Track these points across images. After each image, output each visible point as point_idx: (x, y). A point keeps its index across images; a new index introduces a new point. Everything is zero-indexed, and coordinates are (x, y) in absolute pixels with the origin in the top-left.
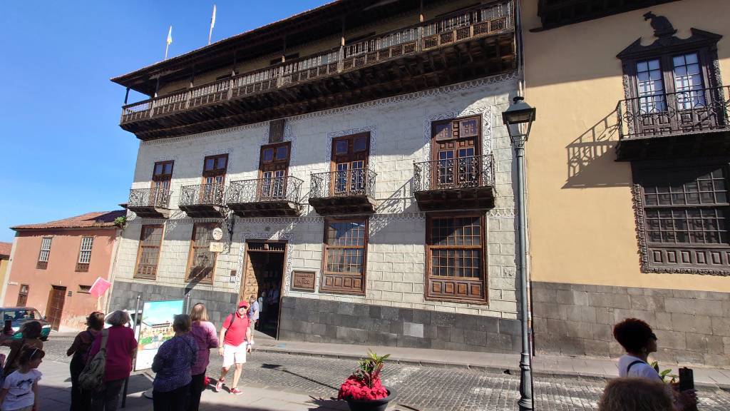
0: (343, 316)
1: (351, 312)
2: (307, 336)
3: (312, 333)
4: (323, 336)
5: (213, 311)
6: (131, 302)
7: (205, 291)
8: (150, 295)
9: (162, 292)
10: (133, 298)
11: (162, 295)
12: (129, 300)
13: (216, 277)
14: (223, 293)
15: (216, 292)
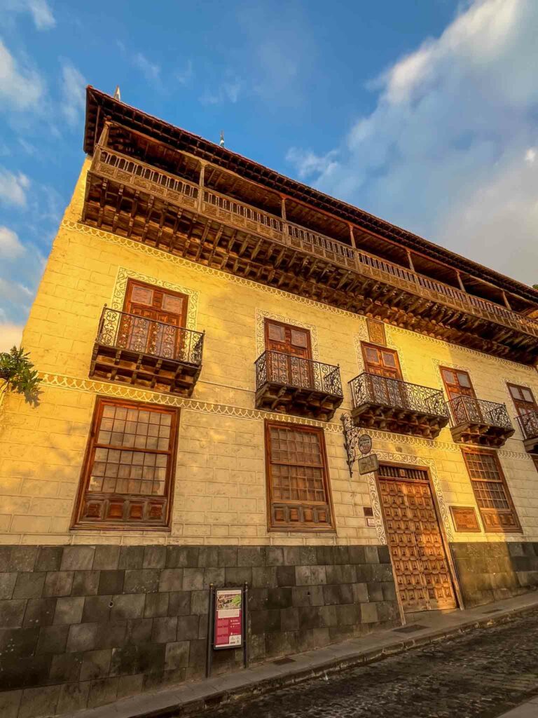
1: (521, 552)
5: (349, 584)
6: (62, 606)
7: (323, 547)
8: (159, 573)
9: (202, 560)
10: (78, 591)
11: (205, 570)
12: (54, 599)
13: (338, 521)
14: (362, 547)
15: (347, 548)
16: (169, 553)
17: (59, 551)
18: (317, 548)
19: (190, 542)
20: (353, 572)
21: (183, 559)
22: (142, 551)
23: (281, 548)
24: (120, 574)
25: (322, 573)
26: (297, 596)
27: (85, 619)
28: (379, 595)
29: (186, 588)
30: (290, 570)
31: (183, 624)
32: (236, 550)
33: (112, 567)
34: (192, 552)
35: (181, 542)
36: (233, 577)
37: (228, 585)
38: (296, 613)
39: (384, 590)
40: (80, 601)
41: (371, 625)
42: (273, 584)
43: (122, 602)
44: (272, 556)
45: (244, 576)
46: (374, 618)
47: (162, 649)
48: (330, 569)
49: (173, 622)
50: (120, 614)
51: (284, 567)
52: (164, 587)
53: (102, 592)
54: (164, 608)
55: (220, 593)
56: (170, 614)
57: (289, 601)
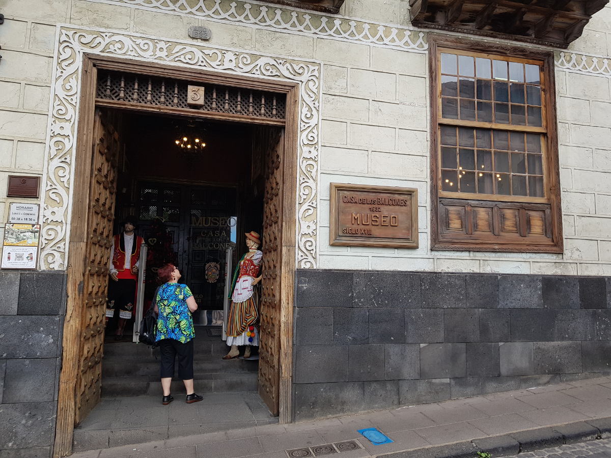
1: (532, 299)
2: (405, 387)
3: (422, 375)
4: (460, 380)
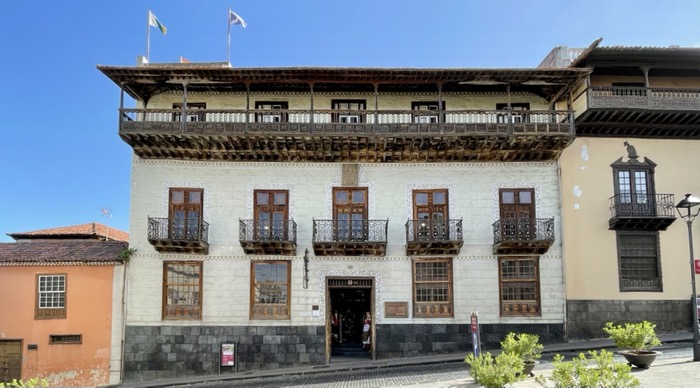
0: (437, 334)
1: (443, 330)
2: (405, 353)
3: (410, 350)
4: (420, 352)
5: (295, 344)
6: (164, 347)
7: (281, 327)
8: (197, 337)
9: (216, 332)
10: (168, 342)
11: (217, 336)
12: (160, 345)
13: (293, 313)
14: (306, 327)
15: (296, 327)
16: (202, 330)
17: (159, 328)
18: (277, 327)
19: (211, 325)
20: (298, 339)
21: (207, 332)
22: (190, 328)
23: (256, 327)
24: (182, 336)
25: (278, 339)
26: (263, 348)
27: (172, 352)
28: (313, 350)
29: (209, 342)
30: (261, 337)
31: (209, 356)
32: (232, 328)
33: (180, 334)
34: (211, 329)
35: (207, 325)
36: (230, 339)
37: (228, 342)
38: (262, 356)
39: (316, 348)
40: (169, 346)
41: (305, 363)
42: (251, 342)
43: (184, 347)
44: (251, 331)
45: (236, 340)
46: (308, 360)
47: (201, 363)
48: (283, 337)
49: (205, 355)
50: (184, 351)
51: (257, 336)
52: (200, 342)
53: (177, 342)
54: (200, 350)
55: (224, 345)
56: (203, 352)
57: (259, 351)
